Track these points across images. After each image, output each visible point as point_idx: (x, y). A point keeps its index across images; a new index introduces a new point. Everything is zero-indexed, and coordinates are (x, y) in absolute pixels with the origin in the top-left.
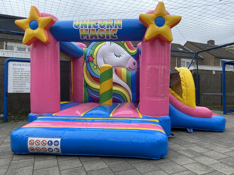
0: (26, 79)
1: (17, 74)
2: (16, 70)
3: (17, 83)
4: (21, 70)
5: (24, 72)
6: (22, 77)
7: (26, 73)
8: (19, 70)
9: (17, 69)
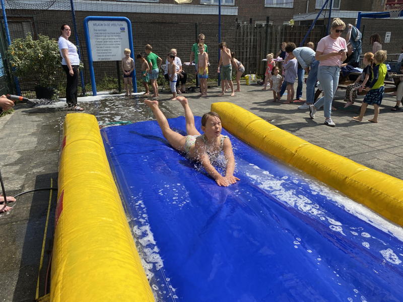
3: (101, 49)
4: (103, 32)
5: (107, 35)
6: (105, 40)
8: (101, 32)
9: (99, 31)
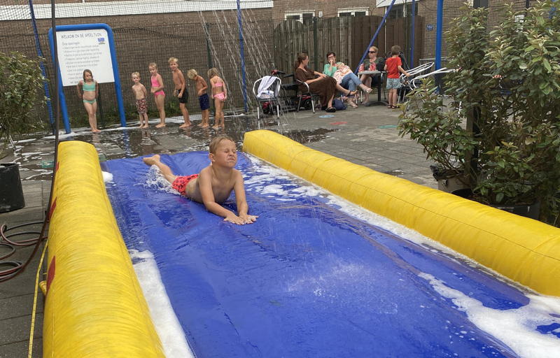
0: (87, 60)
1: (70, 53)
2: (68, 46)
3: (74, 69)
4: (74, 45)
5: (80, 49)
6: (78, 57)
7: (83, 49)
8: (72, 46)
9: (70, 44)
